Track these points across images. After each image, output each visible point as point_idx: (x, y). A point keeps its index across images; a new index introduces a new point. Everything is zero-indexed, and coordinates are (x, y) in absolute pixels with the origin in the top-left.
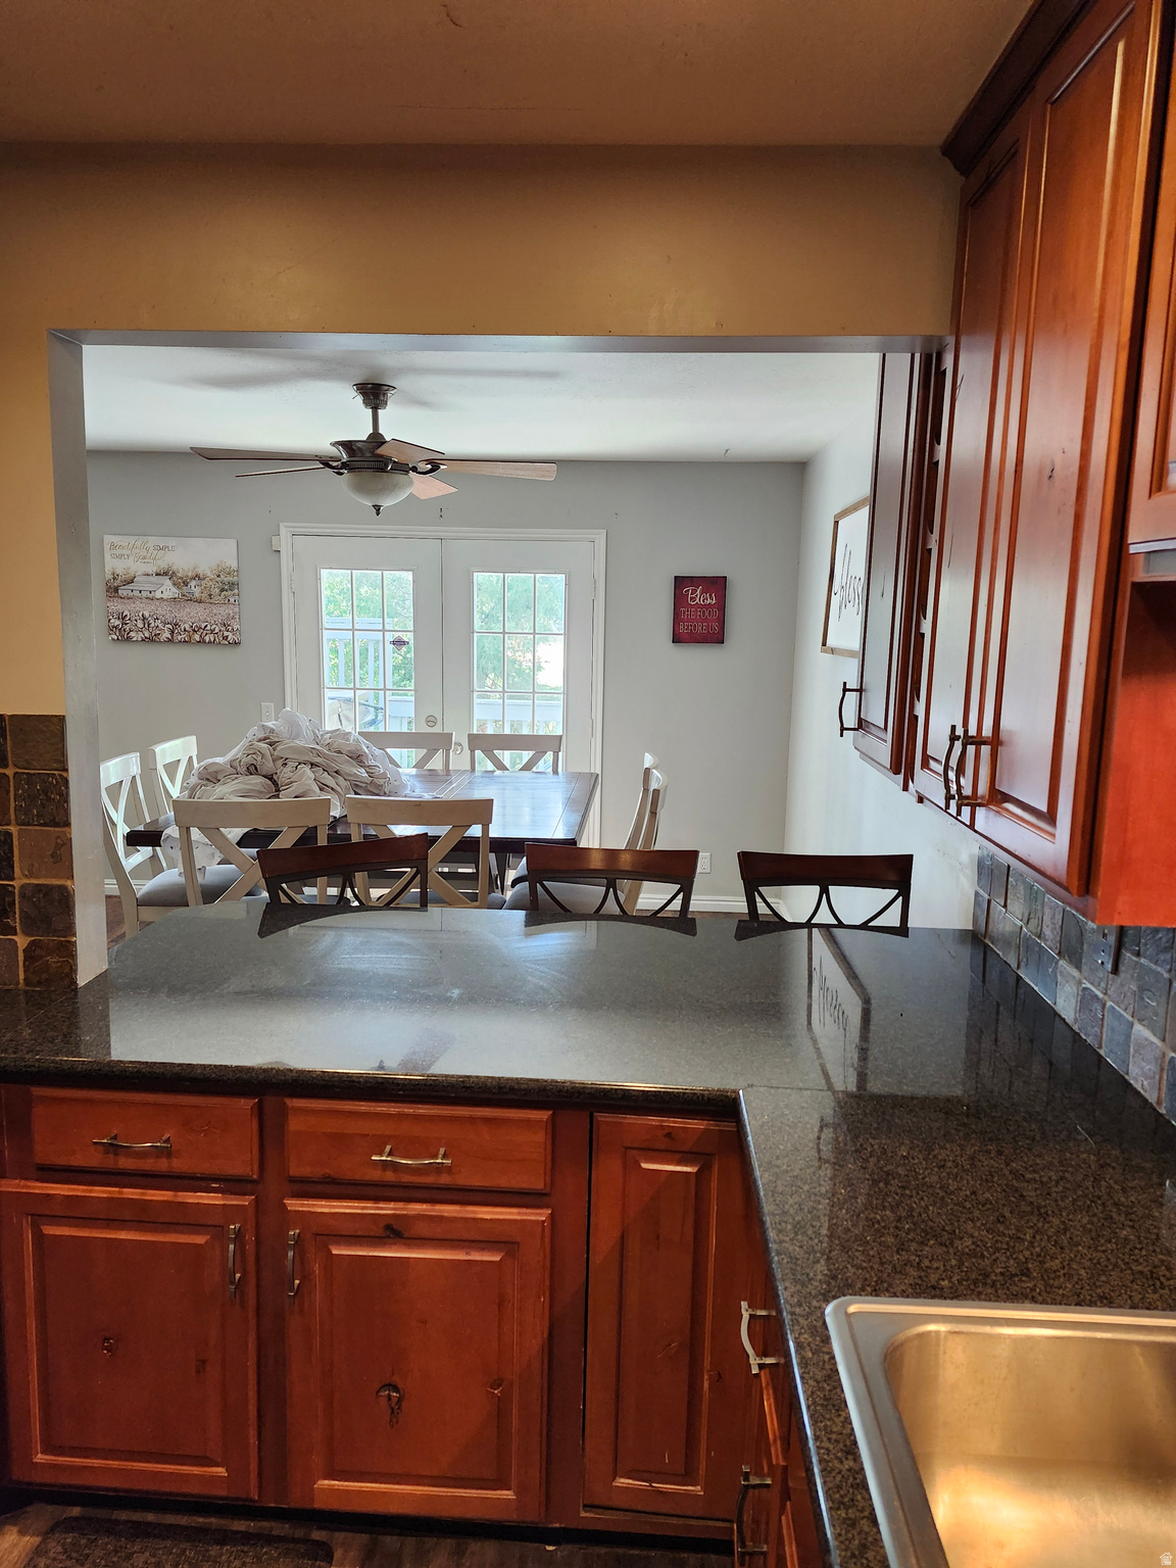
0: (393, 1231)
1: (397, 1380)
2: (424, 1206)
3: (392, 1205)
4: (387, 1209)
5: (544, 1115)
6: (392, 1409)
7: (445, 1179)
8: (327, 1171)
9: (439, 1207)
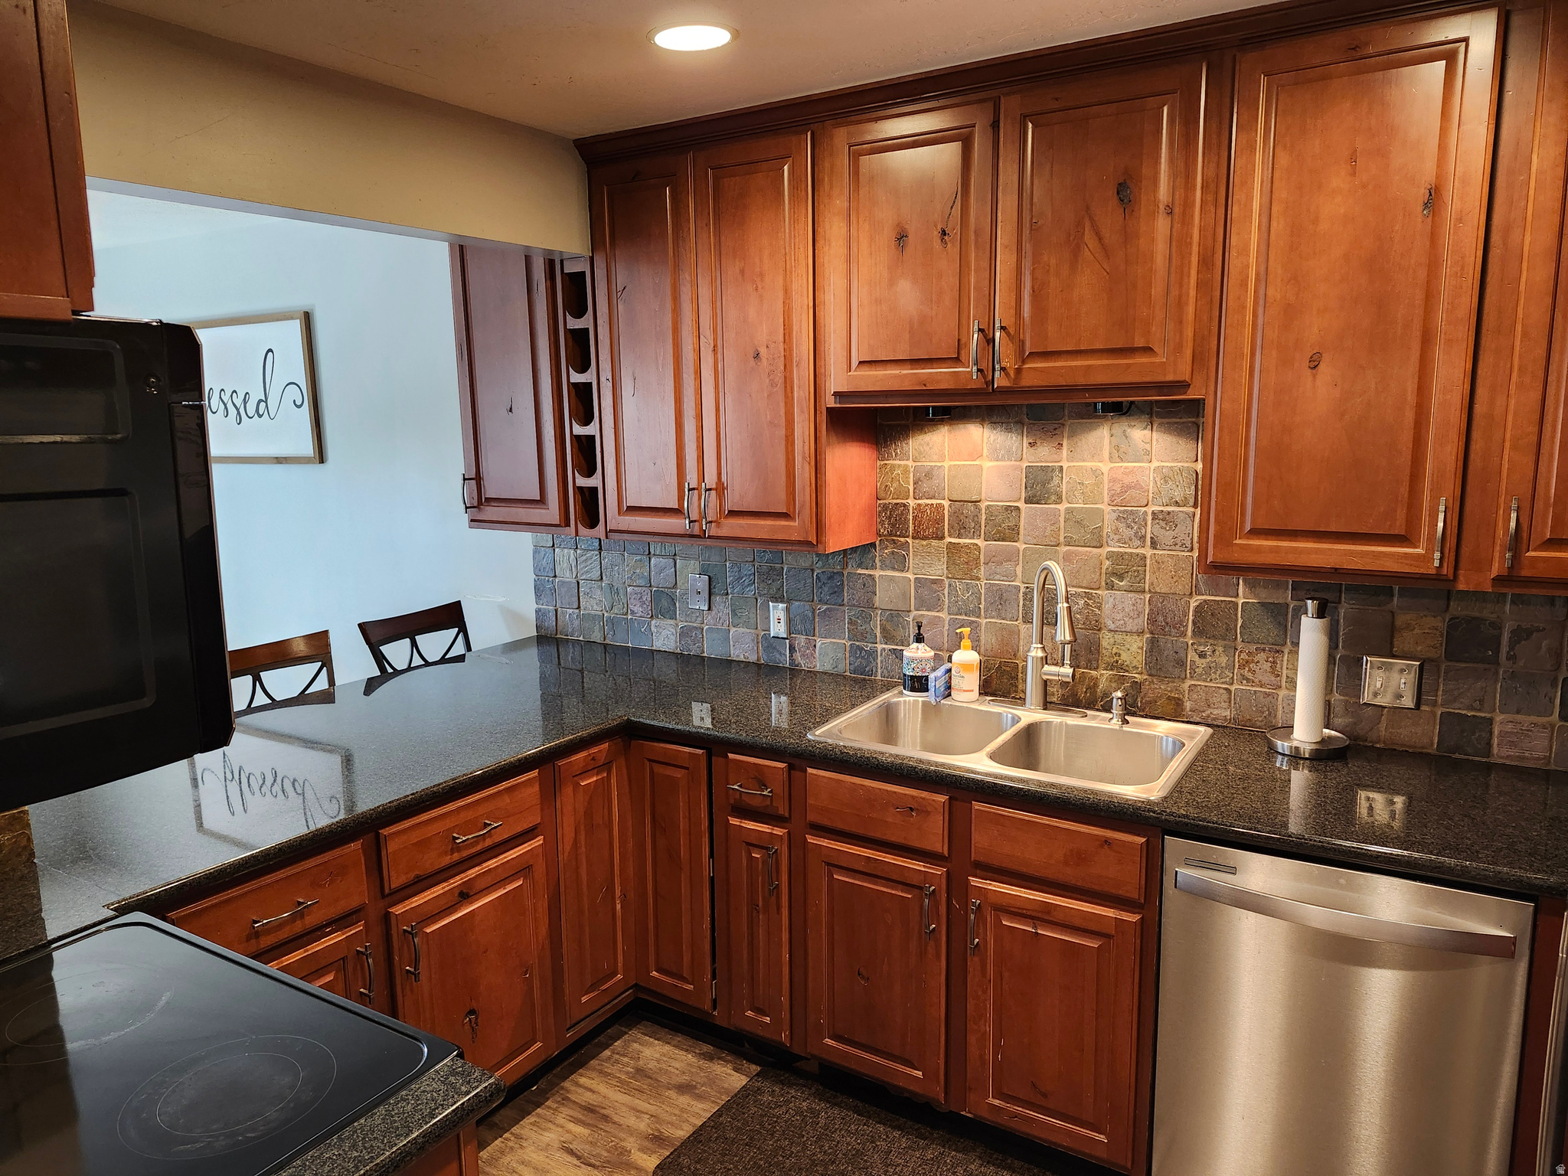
0: (465, 895)
1: (474, 1005)
2: (477, 869)
3: (458, 878)
4: (457, 881)
5: (534, 773)
6: (473, 1028)
7: (488, 842)
8: (417, 873)
9: (484, 865)
